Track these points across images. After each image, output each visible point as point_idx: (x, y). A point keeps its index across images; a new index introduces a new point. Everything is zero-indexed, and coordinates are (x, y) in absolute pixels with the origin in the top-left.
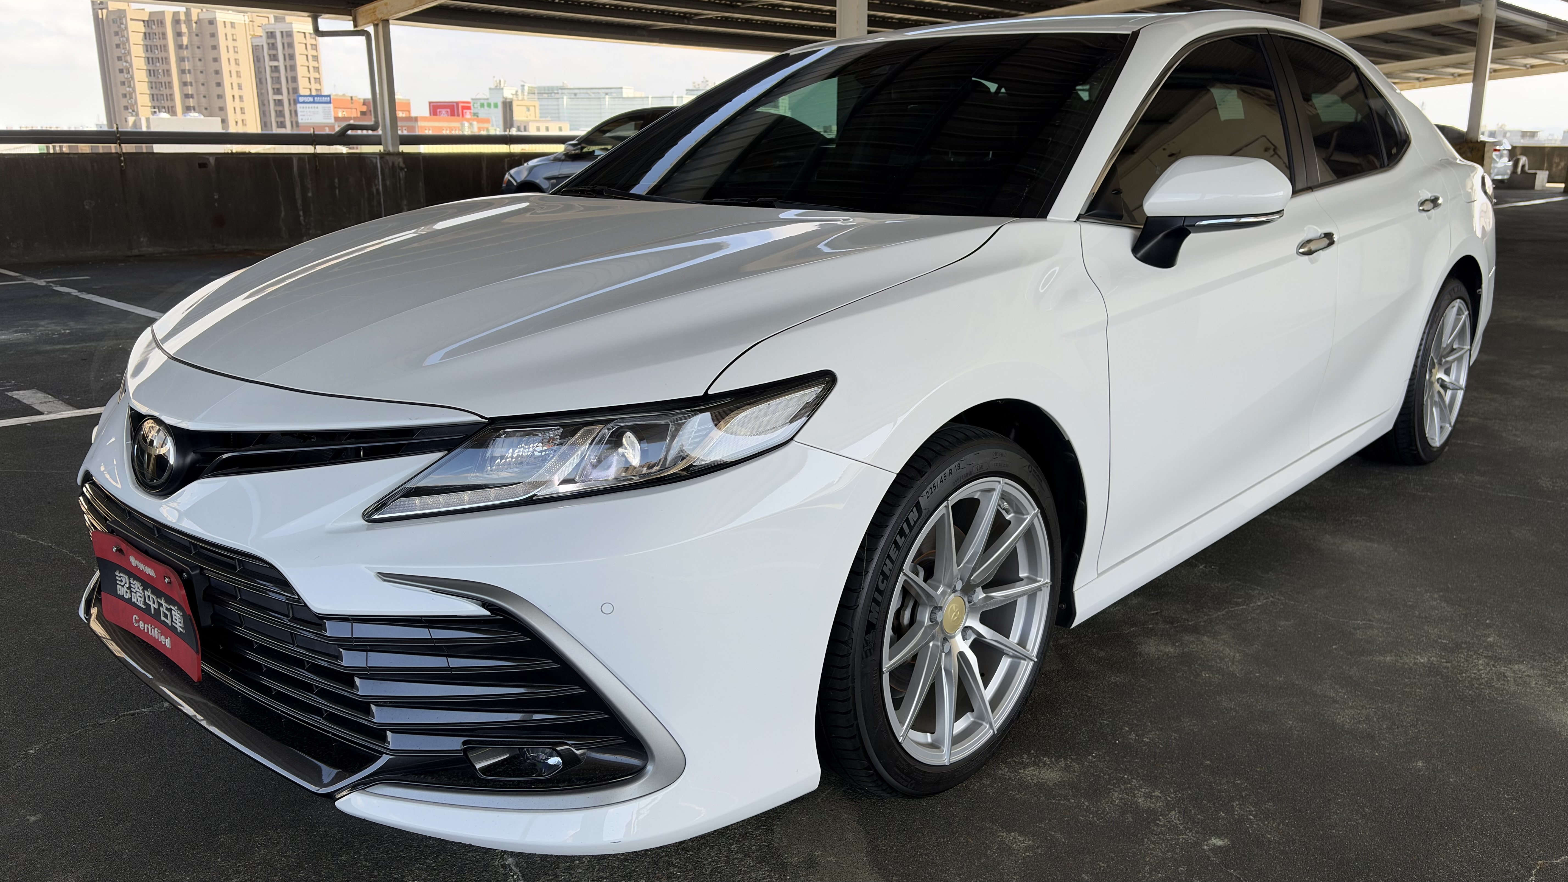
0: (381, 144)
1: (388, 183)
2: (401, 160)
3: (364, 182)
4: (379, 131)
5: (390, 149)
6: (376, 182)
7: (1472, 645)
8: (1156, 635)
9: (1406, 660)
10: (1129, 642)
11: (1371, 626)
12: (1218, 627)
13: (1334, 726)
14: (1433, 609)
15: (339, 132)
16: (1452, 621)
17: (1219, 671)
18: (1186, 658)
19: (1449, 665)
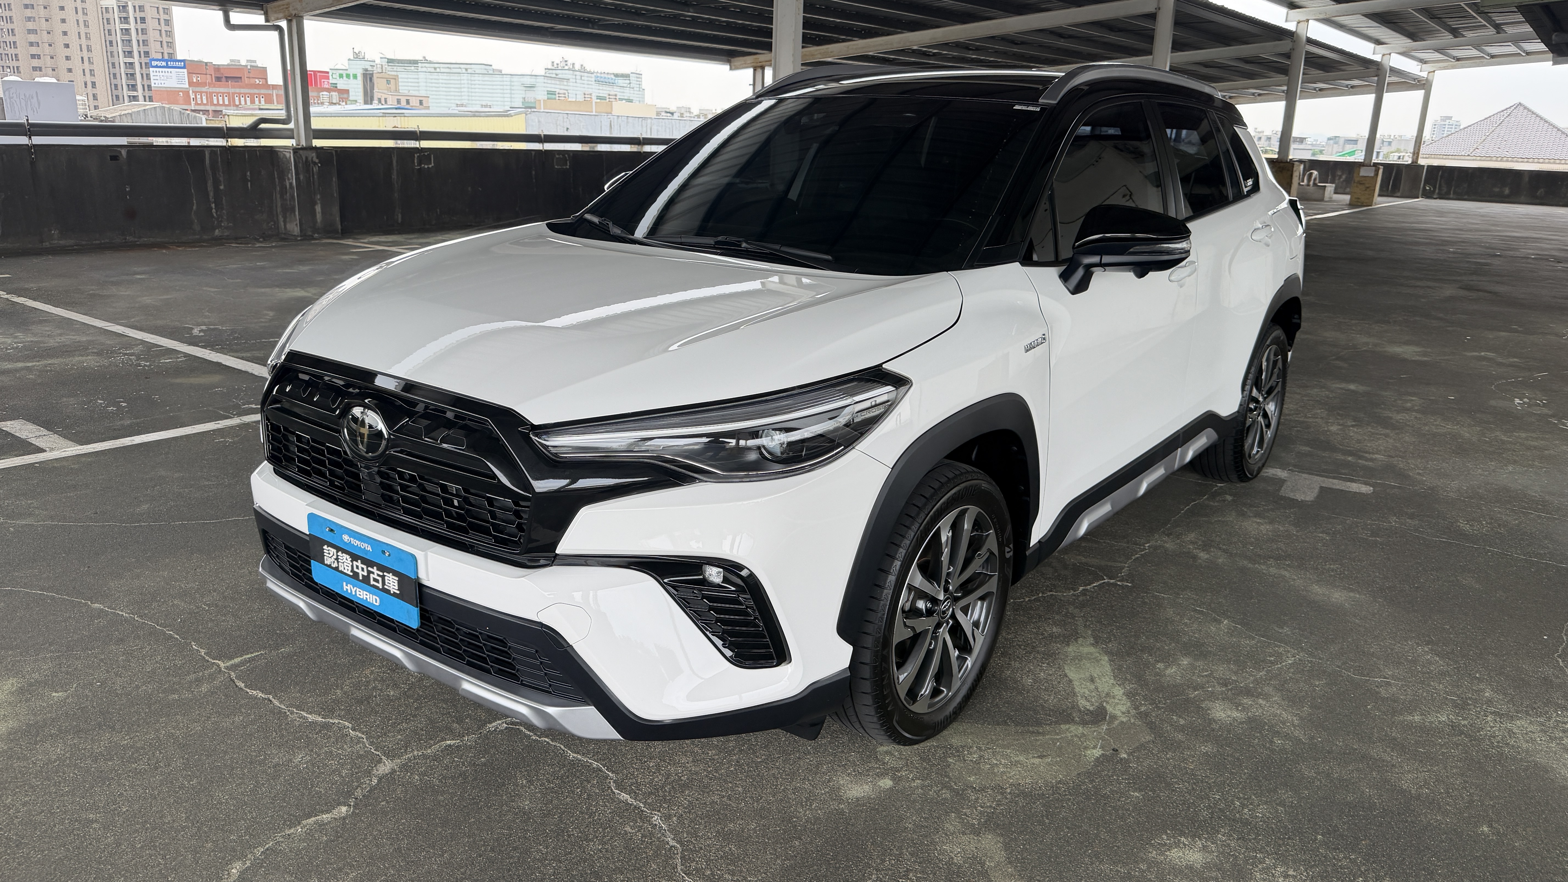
0: (293, 138)
1: (302, 177)
2: (314, 154)
3: (276, 176)
4: (291, 126)
5: (303, 143)
6: (290, 176)
7: (1475, 701)
8: (1218, 699)
9: (1430, 718)
10: (1199, 707)
11: (1389, 684)
12: (1266, 689)
13: (1402, 792)
14: (1430, 663)
15: (251, 125)
16: (1450, 676)
17: (1287, 737)
18: (1255, 724)
19: (1466, 722)
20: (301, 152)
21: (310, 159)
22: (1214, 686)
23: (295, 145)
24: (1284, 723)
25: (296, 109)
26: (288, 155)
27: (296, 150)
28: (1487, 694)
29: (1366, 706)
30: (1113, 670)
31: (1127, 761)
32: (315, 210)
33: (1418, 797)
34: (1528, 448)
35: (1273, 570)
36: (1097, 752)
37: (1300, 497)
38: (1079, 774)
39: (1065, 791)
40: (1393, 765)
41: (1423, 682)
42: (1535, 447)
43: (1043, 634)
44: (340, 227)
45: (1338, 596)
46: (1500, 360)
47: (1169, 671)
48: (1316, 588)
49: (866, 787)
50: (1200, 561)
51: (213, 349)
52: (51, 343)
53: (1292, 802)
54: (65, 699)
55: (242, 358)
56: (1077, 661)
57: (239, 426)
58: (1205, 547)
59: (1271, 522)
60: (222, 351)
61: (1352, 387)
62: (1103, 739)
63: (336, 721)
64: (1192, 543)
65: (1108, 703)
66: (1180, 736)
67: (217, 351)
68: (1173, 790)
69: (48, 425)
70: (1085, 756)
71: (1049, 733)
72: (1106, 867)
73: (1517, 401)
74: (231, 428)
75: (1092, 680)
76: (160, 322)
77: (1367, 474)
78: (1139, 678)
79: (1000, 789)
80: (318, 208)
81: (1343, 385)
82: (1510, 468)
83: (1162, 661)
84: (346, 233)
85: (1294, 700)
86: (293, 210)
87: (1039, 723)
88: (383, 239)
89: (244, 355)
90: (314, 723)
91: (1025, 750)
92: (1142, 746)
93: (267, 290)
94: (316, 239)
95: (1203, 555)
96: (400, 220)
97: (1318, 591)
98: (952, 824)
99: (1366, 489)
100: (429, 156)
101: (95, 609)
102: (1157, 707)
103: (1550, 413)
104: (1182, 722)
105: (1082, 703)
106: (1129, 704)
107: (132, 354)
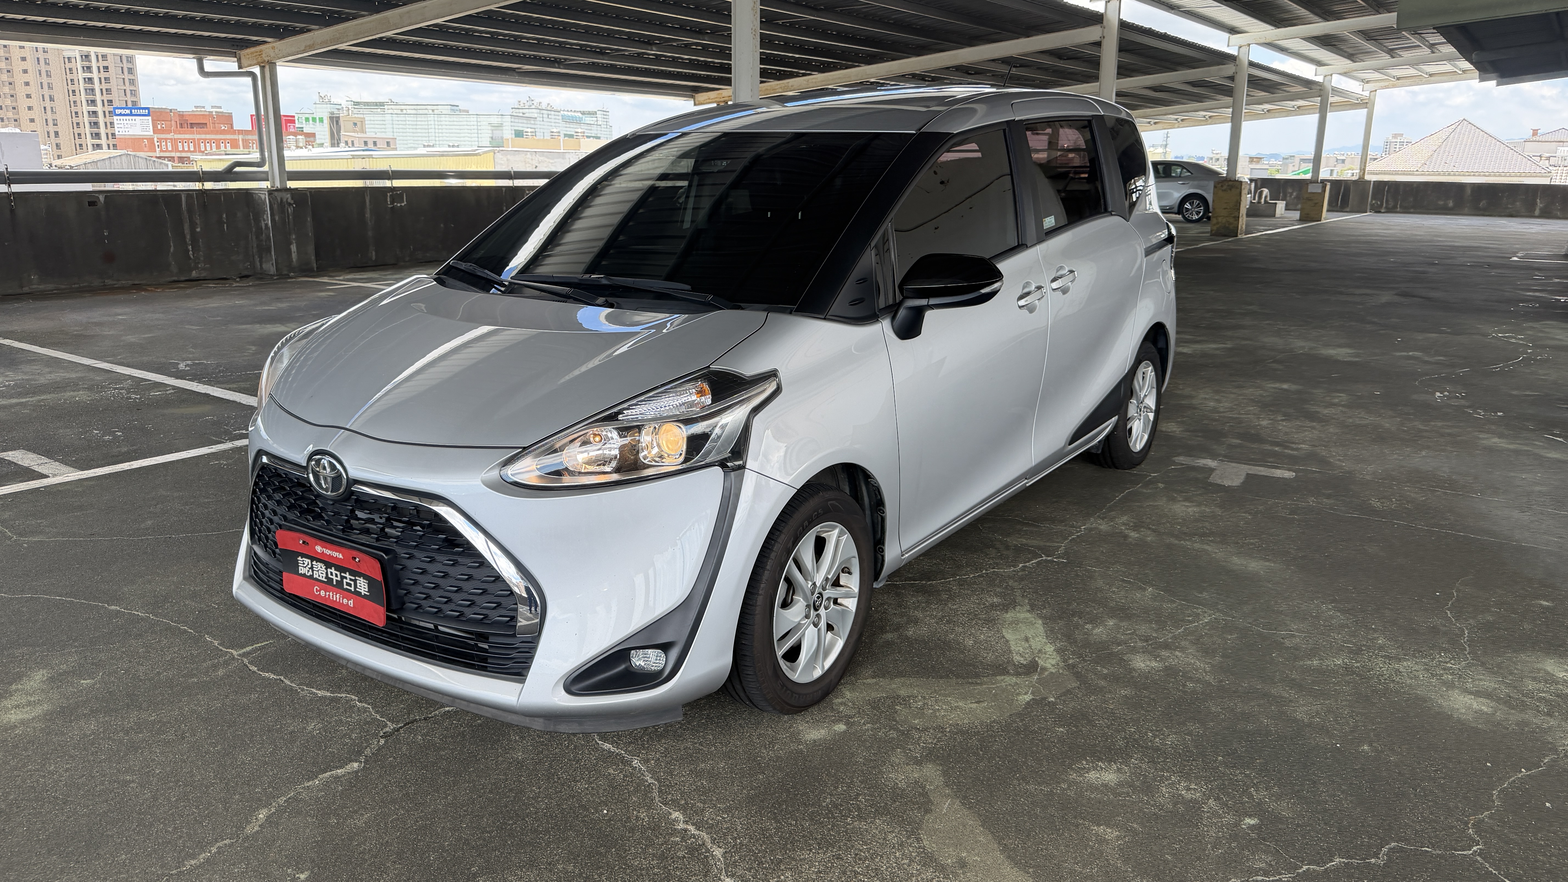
0: (268, 180)
1: (277, 218)
2: (289, 196)
3: (251, 217)
4: (266, 168)
5: (278, 185)
6: (265, 217)
7: (1369, 647)
8: (1139, 652)
9: (1327, 662)
10: (1122, 659)
11: (1293, 636)
12: (1183, 643)
13: (1296, 720)
14: (1332, 617)
15: (226, 168)
16: (1349, 628)
17: (1198, 681)
18: (1170, 671)
19: (1359, 665)
20: (276, 194)
21: (285, 200)
22: (1136, 642)
23: (269, 187)
24: (1196, 670)
25: (270, 152)
26: (263, 197)
27: (271, 192)
28: (1380, 642)
29: (1271, 655)
30: (1046, 631)
31: (1054, 704)
32: (290, 250)
33: (1309, 725)
34: (1442, 435)
35: (1197, 546)
36: (1028, 697)
37: (1227, 483)
38: (1011, 715)
39: (998, 729)
40: (1290, 701)
41: (1323, 634)
42: (1449, 435)
43: (984, 604)
44: (315, 265)
45: (1255, 565)
46: (1426, 359)
47: (1096, 631)
48: (1236, 559)
49: (823, 732)
50: (1130, 540)
51: (200, 382)
52: (42, 380)
53: (1198, 732)
54: (93, 685)
55: (230, 389)
56: (1014, 625)
57: (233, 450)
58: (1136, 528)
59: (1199, 504)
60: (209, 383)
61: (1285, 386)
62: (1033, 686)
63: (344, 695)
64: (1124, 524)
65: (1039, 657)
66: (1103, 683)
67: (204, 383)
68: (1094, 726)
69: (48, 454)
70: (1017, 700)
71: (986, 683)
72: (1031, 787)
73: (1438, 394)
74: (225, 451)
75: (1027, 639)
76: (145, 359)
77: (1291, 462)
78: (1069, 637)
79: (941, 729)
80: (294, 248)
81: (1277, 385)
82: (1424, 453)
83: (1091, 622)
84: (322, 270)
85: (1207, 652)
86: (269, 250)
87: (977, 676)
88: (358, 276)
89: (231, 386)
90: (324, 698)
91: (964, 698)
92: (1069, 692)
93: (248, 326)
94: (292, 278)
95: (1134, 535)
96: (374, 258)
97: (1237, 562)
98: (897, 757)
99: (1288, 474)
100: (401, 195)
101: (113, 610)
102: (1084, 660)
103: (1467, 404)
104: (1105, 671)
105: (1017, 658)
106: (1058, 658)
107: (122, 389)
